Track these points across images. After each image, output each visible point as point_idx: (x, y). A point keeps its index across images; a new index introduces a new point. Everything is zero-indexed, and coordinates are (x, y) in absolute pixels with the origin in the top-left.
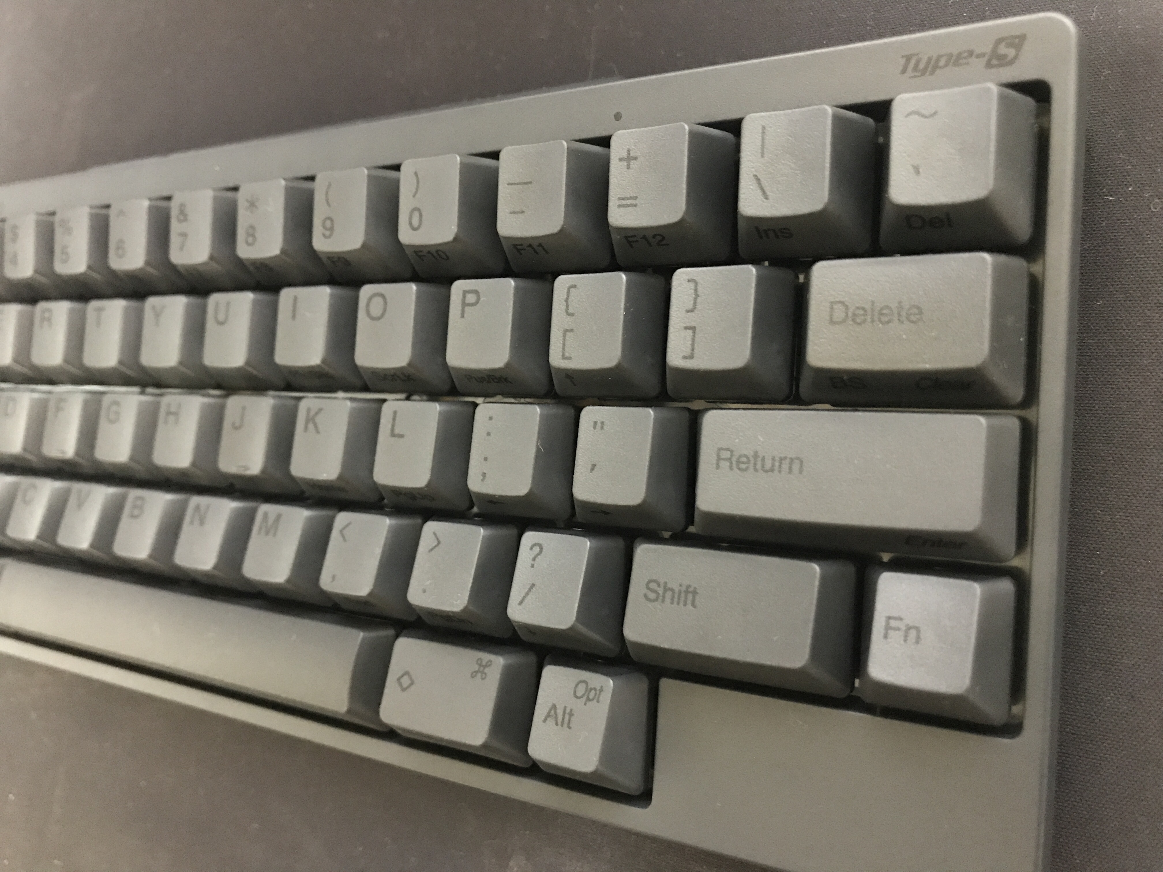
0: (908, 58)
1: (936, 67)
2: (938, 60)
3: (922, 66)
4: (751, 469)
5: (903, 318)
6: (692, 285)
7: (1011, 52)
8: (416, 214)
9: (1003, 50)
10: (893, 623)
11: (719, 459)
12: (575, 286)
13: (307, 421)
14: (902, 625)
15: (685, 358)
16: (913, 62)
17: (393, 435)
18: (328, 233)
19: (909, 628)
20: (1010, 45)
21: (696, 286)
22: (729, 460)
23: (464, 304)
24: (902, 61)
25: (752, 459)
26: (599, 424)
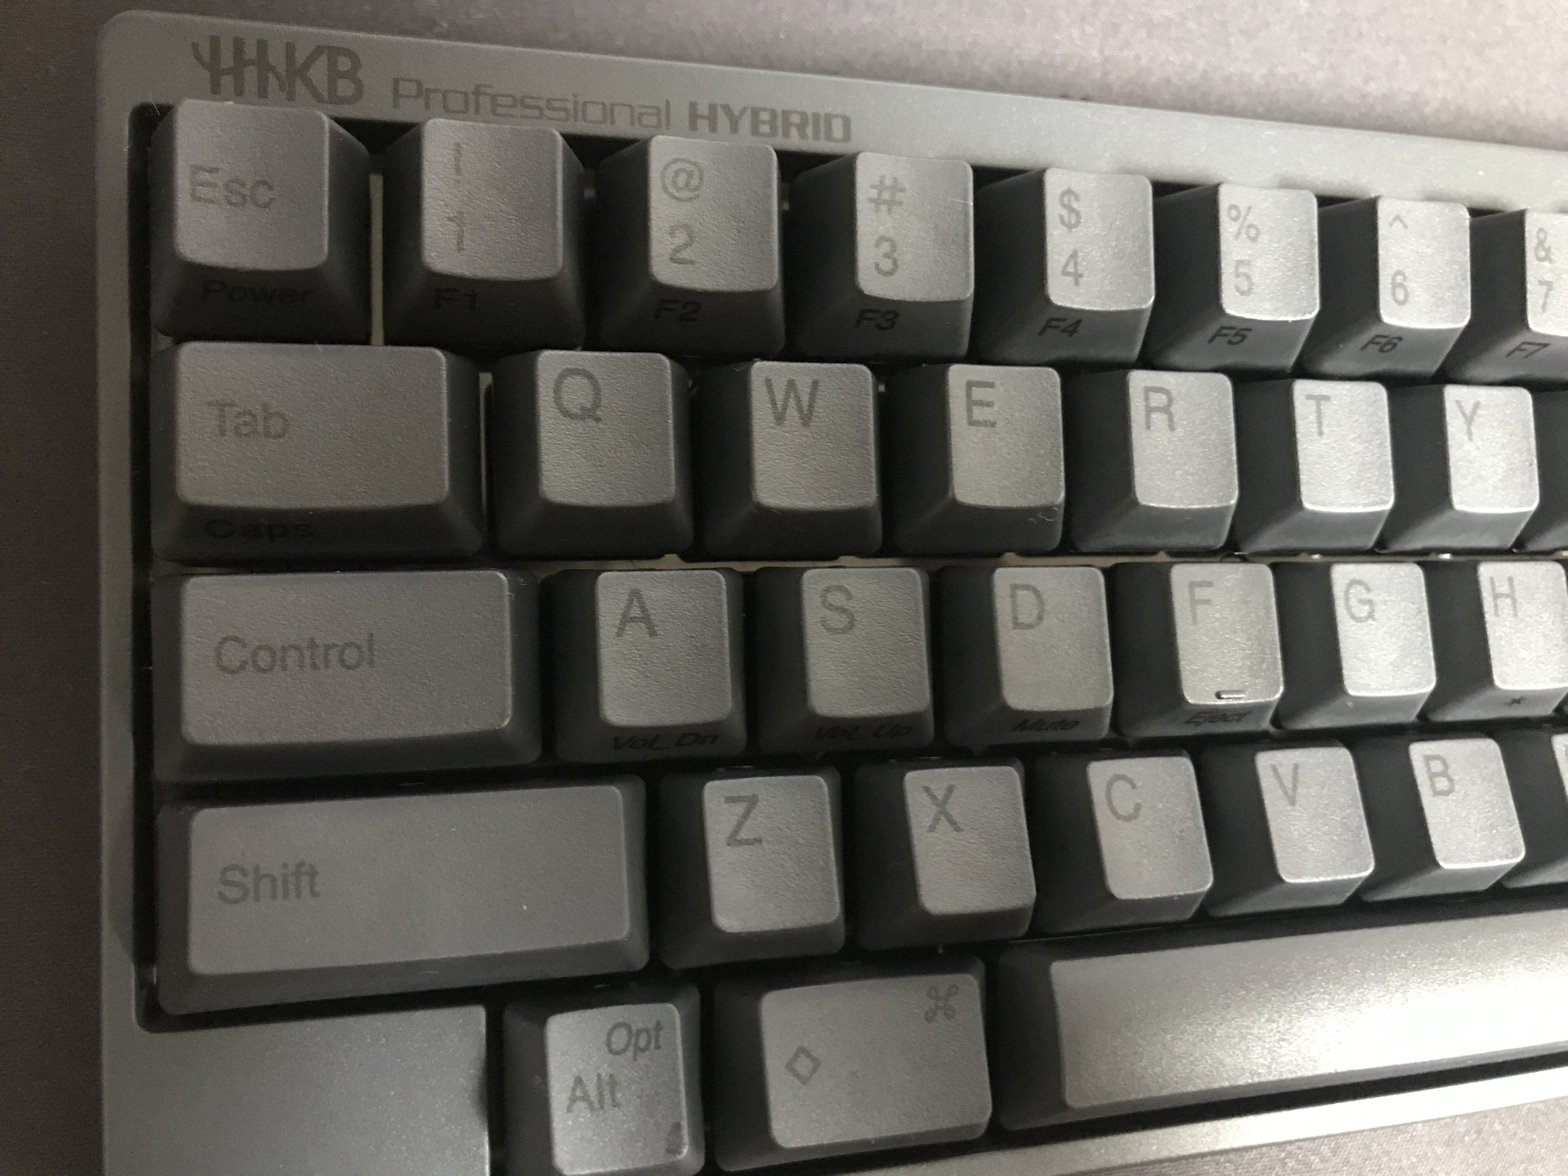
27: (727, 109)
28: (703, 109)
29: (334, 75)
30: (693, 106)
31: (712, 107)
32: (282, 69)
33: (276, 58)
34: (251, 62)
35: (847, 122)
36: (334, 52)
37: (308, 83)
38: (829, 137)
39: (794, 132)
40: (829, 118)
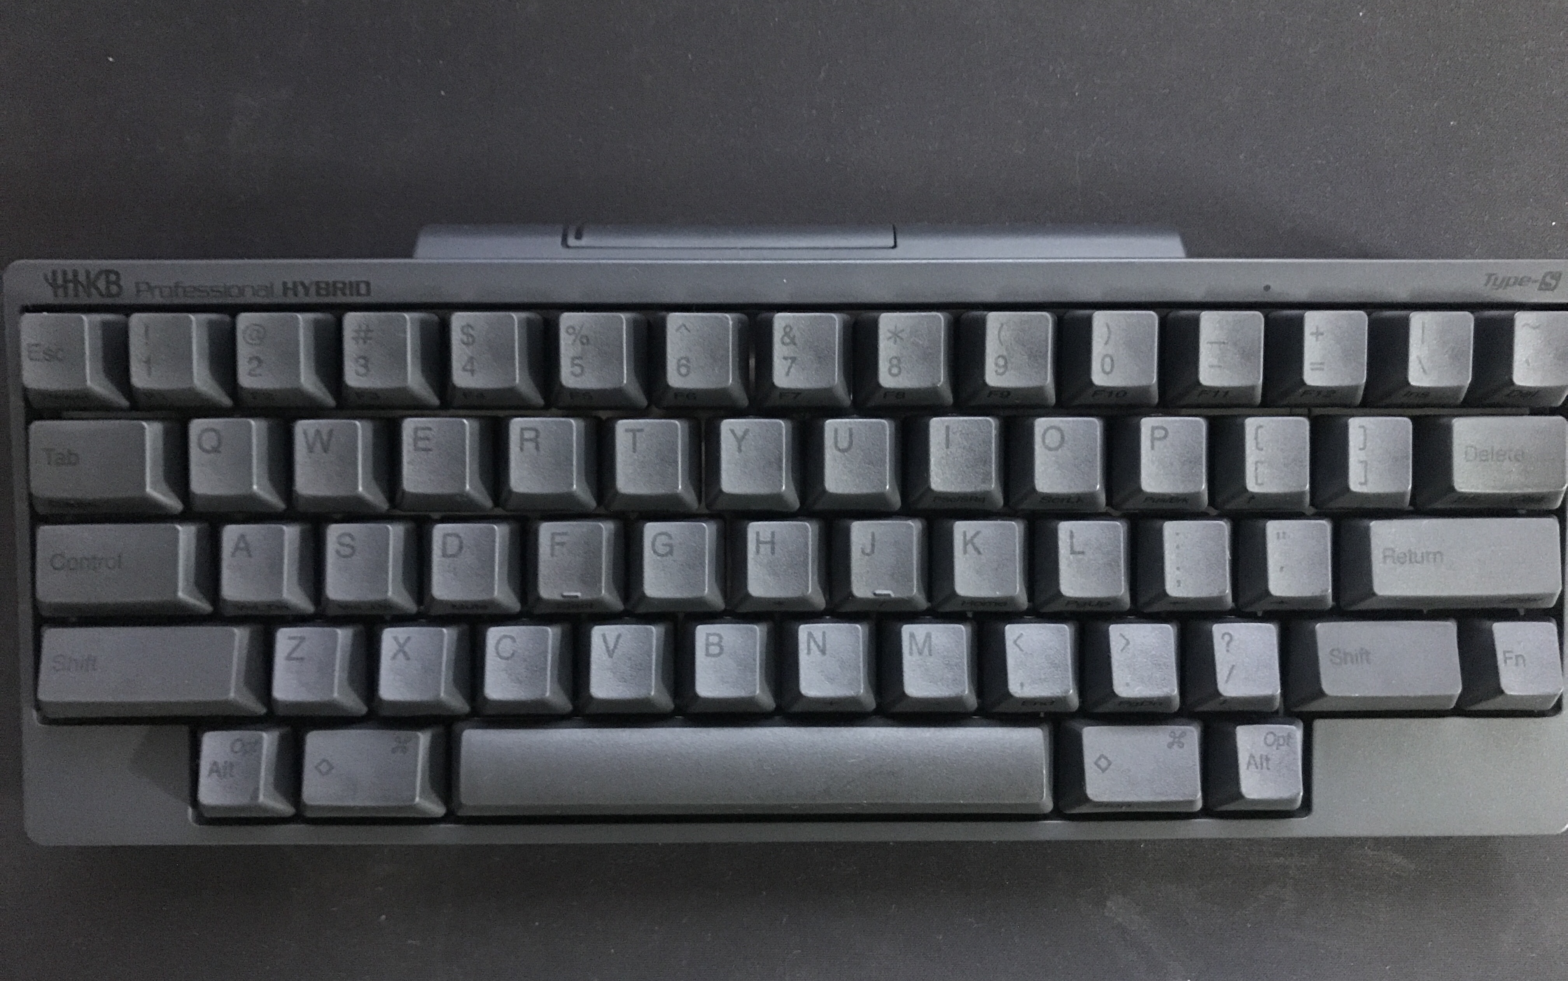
0: (1490, 276)
1: (1507, 285)
2: (1510, 278)
3: (1498, 282)
4: (1408, 562)
5: (1513, 458)
6: (1362, 430)
7: (1553, 282)
8: (1108, 360)
9: (1548, 279)
10: (1507, 655)
11: (1385, 557)
12: (1261, 427)
13: (966, 544)
14: (1513, 655)
15: (1361, 484)
16: (1493, 278)
17: (1073, 552)
18: (1001, 370)
19: (1517, 657)
20: (1552, 278)
21: (1365, 431)
22: (1392, 556)
23: (1153, 439)
24: (1486, 277)
25: (1407, 555)
26: (1281, 535)
27: (302, 284)
28: (290, 285)
29: (108, 283)
30: (285, 284)
31: (295, 283)
32: (85, 283)
33: (82, 278)
34: (70, 281)
35: (368, 284)
36: (108, 272)
37: (97, 289)
38: (359, 294)
39: (339, 293)
40: (358, 284)
